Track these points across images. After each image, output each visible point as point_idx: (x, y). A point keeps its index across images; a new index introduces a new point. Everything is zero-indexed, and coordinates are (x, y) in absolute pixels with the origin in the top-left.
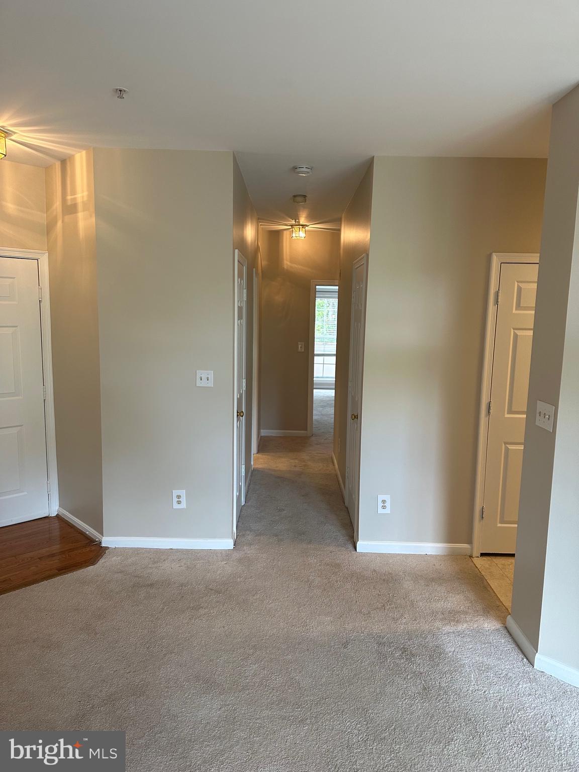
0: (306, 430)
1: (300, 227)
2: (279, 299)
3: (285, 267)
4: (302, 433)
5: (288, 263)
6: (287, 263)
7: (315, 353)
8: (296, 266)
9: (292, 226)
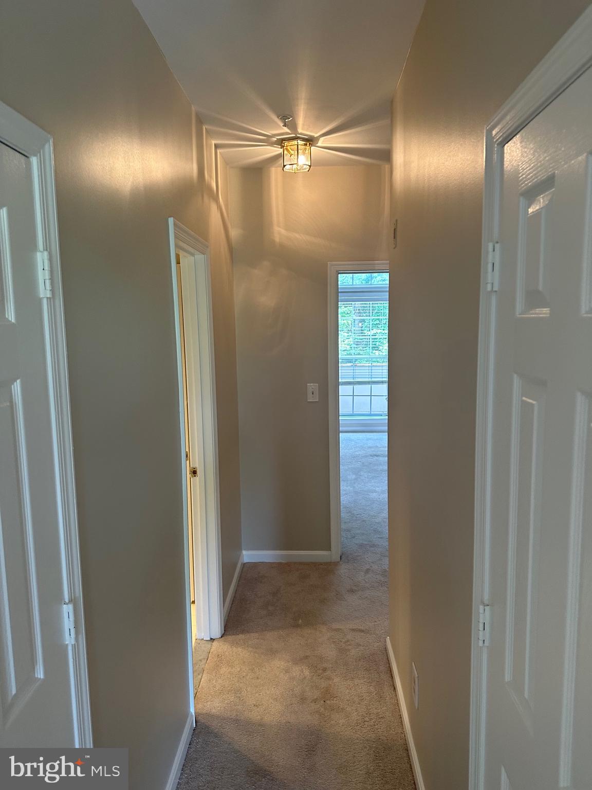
0: (329, 549)
1: (300, 142)
2: (267, 300)
3: (277, 239)
4: (319, 555)
5: (283, 231)
6: (279, 232)
7: (340, 380)
8: (297, 236)
9: (281, 143)
